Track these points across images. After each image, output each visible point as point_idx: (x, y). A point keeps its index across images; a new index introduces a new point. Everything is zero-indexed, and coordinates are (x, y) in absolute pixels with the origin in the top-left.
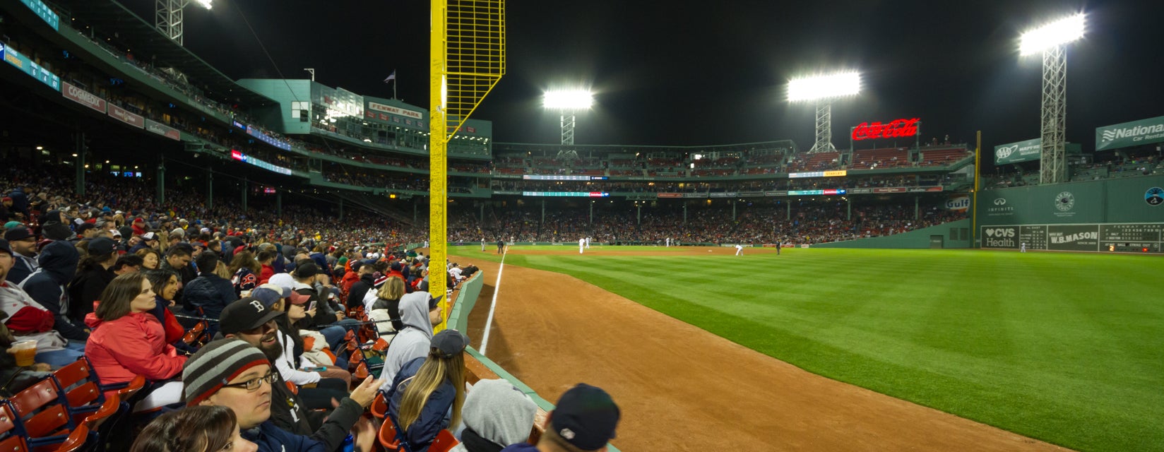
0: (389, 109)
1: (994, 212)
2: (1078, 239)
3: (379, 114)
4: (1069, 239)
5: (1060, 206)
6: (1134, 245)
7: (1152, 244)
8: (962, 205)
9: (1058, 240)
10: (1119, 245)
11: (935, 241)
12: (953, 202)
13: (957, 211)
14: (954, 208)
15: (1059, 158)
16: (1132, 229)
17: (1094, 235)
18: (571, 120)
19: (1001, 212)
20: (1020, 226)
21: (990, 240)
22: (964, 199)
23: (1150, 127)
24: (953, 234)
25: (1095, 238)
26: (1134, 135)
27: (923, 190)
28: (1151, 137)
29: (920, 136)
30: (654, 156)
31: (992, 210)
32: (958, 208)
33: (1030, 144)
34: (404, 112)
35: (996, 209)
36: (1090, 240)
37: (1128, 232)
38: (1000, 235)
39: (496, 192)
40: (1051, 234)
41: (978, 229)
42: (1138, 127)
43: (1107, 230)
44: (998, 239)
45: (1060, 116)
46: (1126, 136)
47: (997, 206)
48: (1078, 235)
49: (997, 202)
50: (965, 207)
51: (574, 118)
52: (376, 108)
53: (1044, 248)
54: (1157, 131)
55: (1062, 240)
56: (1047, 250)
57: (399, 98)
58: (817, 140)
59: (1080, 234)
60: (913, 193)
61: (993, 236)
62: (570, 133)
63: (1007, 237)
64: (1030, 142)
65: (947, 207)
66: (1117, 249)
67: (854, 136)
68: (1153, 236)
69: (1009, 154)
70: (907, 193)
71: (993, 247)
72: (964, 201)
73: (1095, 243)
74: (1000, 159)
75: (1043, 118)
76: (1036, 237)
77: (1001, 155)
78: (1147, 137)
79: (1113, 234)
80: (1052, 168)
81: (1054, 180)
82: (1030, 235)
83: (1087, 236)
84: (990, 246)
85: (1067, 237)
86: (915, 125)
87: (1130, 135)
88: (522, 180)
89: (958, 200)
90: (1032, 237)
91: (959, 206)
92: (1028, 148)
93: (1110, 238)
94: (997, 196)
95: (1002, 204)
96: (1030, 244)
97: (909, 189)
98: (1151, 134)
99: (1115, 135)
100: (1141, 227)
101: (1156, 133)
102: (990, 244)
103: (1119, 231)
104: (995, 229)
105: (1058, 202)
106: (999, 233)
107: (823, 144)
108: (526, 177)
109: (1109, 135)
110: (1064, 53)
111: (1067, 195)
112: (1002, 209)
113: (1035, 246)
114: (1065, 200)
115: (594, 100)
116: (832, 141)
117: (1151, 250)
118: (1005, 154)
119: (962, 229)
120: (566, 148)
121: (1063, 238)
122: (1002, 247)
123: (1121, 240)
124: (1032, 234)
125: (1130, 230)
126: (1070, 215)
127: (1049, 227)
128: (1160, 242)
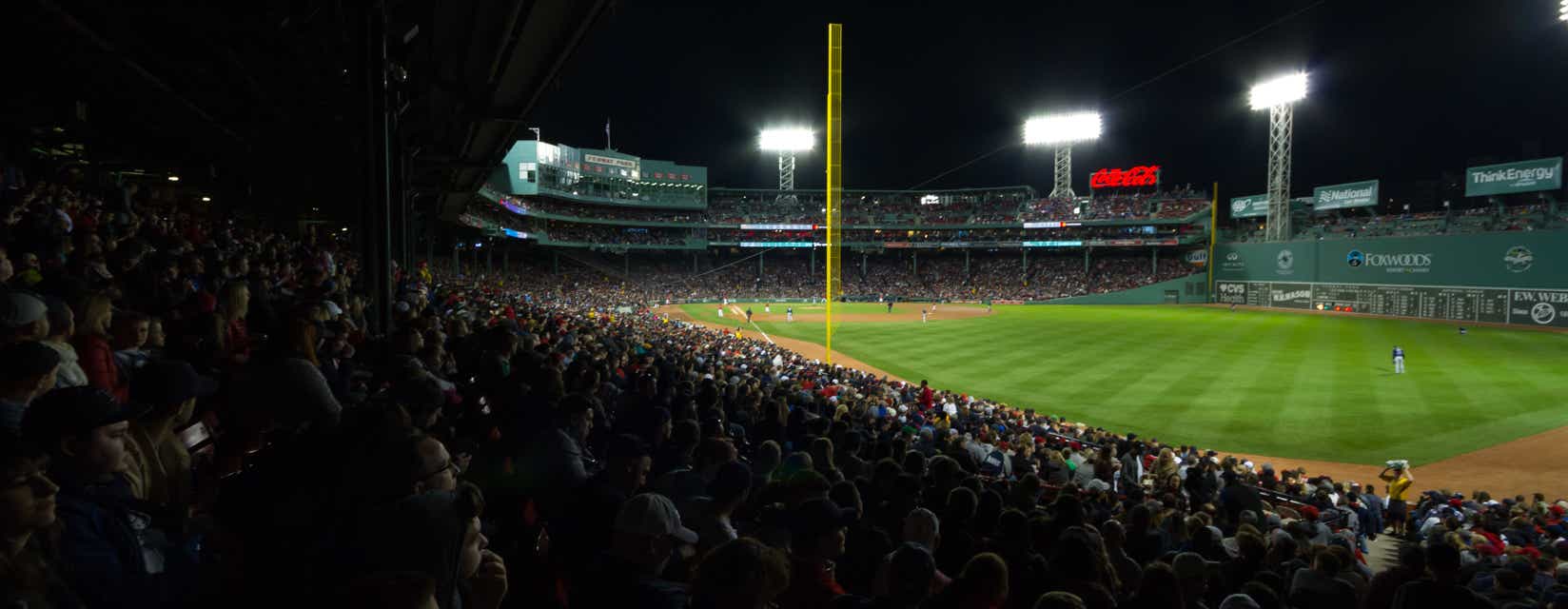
0: (604, 160)
1: (1227, 267)
3: (594, 166)
4: (1288, 296)
5: (1281, 263)
6: (1337, 304)
7: (1351, 304)
8: (1201, 259)
10: (1326, 304)
11: (1170, 296)
12: (1192, 255)
13: (1196, 264)
14: (1193, 261)
15: (1284, 215)
16: (1337, 289)
17: (1307, 294)
18: (789, 161)
19: (1234, 267)
20: (1249, 282)
21: (1223, 295)
22: (1202, 252)
23: (1359, 191)
24: (1189, 288)
26: (1345, 197)
27: (1158, 244)
28: (1357, 202)
29: (1161, 185)
30: (880, 200)
31: (1226, 264)
32: (1197, 261)
34: (618, 162)
35: (1229, 264)
36: (1304, 298)
37: (1334, 292)
38: (1232, 291)
39: (712, 243)
40: (1274, 292)
41: (1213, 281)
42: (1348, 192)
43: (1317, 289)
44: (1230, 295)
45: (1285, 173)
46: (1340, 198)
47: (1228, 262)
49: (1230, 256)
50: (1203, 261)
51: (793, 161)
52: (591, 161)
53: (1268, 305)
54: (1363, 195)
55: (1282, 299)
56: (1270, 306)
57: (613, 148)
58: (1056, 185)
60: (1149, 246)
61: (1226, 291)
62: (789, 176)
63: (1238, 294)
64: (1259, 198)
65: (1188, 260)
66: (1324, 307)
67: (1094, 183)
68: (1353, 297)
69: (1244, 207)
70: (1143, 246)
71: (1227, 303)
72: (1202, 255)
73: (1307, 301)
74: (1235, 213)
75: (1270, 174)
76: (1261, 294)
77: (1236, 209)
78: (1355, 202)
79: (1321, 293)
80: (1279, 225)
81: (1278, 237)
82: (1257, 292)
84: (1223, 302)
86: (1154, 173)
87: (1343, 197)
88: (739, 229)
89: (1197, 253)
90: (1258, 294)
91: (1197, 259)
92: (1258, 204)
93: (1320, 297)
94: (1231, 251)
95: (1234, 259)
96: (1256, 301)
97: (1145, 242)
98: (1359, 198)
99: (1331, 196)
100: (1343, 287)
101: (1362, 198)
102: (1223, 299)
103: (1327, 290)
104: (1228, 284)
105: (1280, 260)
106: (1231, 288)
107: (1063, 190)
108: (744, 227)
109: (1326, 196)
110: (1289, 110)
111: (1287, 253)
112: (1234, 264)
113: (1261, 303)
114: (1286, 258)
115: (814, 139)
116: (1073, 186)
118: (1240, 208)
119: (1198, 284)
120: (785, 193)
122: (1234, 303)
123: (1328, 299)
124: (1259, 290)
125: (1335, 290)
126: (1289, 273)
127: (1273, 285)
128: (1358, 302)
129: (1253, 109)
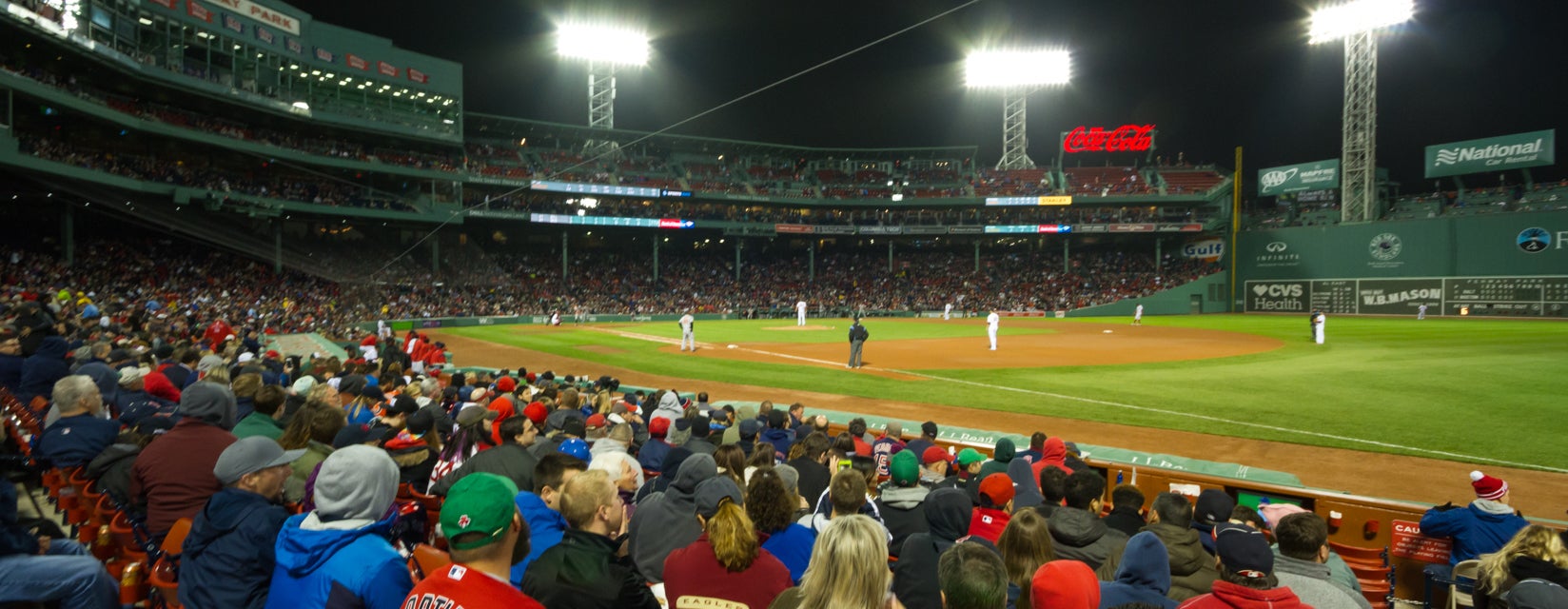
1: (1266, 261)
2: (1408, 298)
4: (1394, 298)
5: (1379, 254)
6: (1502, 306)
7: (1530, 305)
8: (1211, 252)
9: (1375, 300)
10: (1476, 306)
11: (1194, 304)
12: (1196, 248)
13: (1203, 260)
14: (1197, 254)
15: (1373, 186)
16: (1498, 285)
17: (1435, 294)
18: (606, 84)
19: (1278, 261)
20: (1312, 280)
21: (1260, 300)
22: (1215, 243)
23: (1514, 147)
25: (1437, 297)
26: (1487, 156)
28: (1515, 160)
29: (1158, 151)
30: (753, 161)
31: (1264, 258)
32: (1204, 256)
33: (1317, 167)
35: (1270, 257)
36: (1428, 300)
37: (1490, 289)
38: (1278, 294)
39: (473, 213)
40: (1363, 292)
41: (1239, 285)
42: (1493, 147)
43: (1456, 286)
44: (1274, 299)
46: (1475, 158)
47: (1271, 253)
48: (1409, 293)
49: (1272, 247)
53: (1352, 311)
54: (1524, 152)
55: (1381, 301)
56: (1357, 314)
58: (1005, 149)
59: (1413, 292)
60: (1161, 233)
61: (1266, 295)
62: (605, 109)
64: (1318, 165)
65: (1185, 255)
66: (1472, 311)
67: (1067, 145)
68: (1534, 294)
69: (1282, 181)
70: (1151, 233)
71: (1265, 310)
72: (1214, 247)
73: (1436, 304)
74: (1268, 188)
75: (1346, 130)
76: (1339, 296)
77: (1270, 182)
78: (1508, 160)
79: (1465, 292)
81: (1366, 216)
82: (1329, 294)
83: (1424, 294)
84: (1260, 309)
85: (1390, 296)
86: (1148, 135)
87: (1481, 157)
88: (529, 191)
89: (1205, 245)
90: (1331, 297)
91: (1205, 252)
92: (1315, 173)
93: (1462, 297)
94: (1271, 239)
95: (1281, 250)
96: (1328, 307)
97: (1158, 227)
98: (1514, 156)
99: (1458, 156)
100: (1510, 281)
101: (1521, 155)
102: (1260, 306)
103: (1477, 288)
104: (1269, 285)
105: (1374, 248)
106: (1275, 291)
107: (1016, 157)
108: (535, 184)
109: (1445, 157)
111: (1389, 238)
112: (1281, 258)
113: (1338, 309)
114: (1386, 245)
115: (653, 51)
116: (1028, 152)
117: (1527, 313)
118: (1276, 181)
119: (1221, 286)
120: (600, 135)
121: (1384, 297)
122: (1284, 311)
123: (1479, 299)
124: (1333, 292)
125: (1494, 286)
126: (1395, 265)
127: (1360, 282)
128: (1542, 302)
129: (1311, 42)
